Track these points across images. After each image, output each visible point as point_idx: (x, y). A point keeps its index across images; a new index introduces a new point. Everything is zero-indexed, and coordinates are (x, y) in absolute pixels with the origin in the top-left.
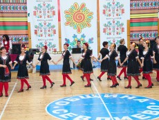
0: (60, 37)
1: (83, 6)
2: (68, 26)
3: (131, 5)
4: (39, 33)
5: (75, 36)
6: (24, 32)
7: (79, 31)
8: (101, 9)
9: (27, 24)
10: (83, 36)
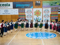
0: (33, 18)
1: (39, 10)
2: (35, 16)
3: (51, 10)
4: (28, 17)
5: (37, 18)
6: (24, 17)
7: (38, 17)
8: (43, 11)
9: (25, 15)
10: (39, 18)
